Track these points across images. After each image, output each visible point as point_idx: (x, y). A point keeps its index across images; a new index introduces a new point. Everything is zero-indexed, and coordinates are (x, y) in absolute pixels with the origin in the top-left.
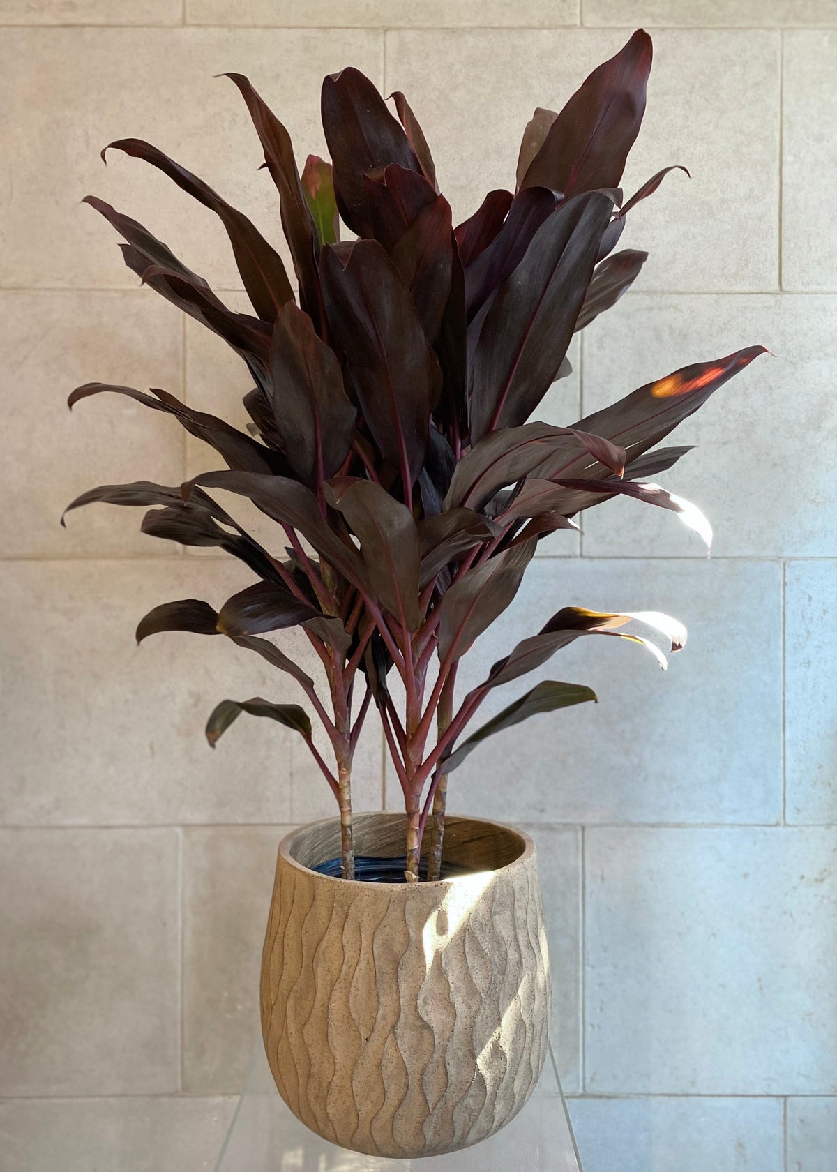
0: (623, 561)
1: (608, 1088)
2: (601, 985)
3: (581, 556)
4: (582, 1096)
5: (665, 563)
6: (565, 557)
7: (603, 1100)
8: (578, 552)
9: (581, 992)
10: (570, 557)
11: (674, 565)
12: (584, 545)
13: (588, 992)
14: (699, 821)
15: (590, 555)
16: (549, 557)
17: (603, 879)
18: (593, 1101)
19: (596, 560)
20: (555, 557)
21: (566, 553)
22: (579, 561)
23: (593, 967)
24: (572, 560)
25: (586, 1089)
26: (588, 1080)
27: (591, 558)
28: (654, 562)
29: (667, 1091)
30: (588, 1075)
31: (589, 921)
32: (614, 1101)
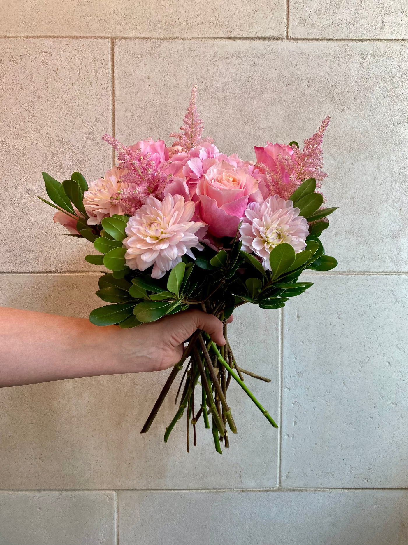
0: (324, 43)
1: (299, 484)
2: (295, 403)
3: (288, 38)
4: (278, 490)
5: (359, 43)
6: (273, 39)
7: (296, 493)
8: (285, 34)
9: (279, 409)
10: (278, 39)
11: (367, 46)
12: (290, 28)
13: (285, 409)
14: (381, 270)
15: (294, 37)
16: (259, 38)
17: (298, 317)
18: (288, 494)
19: (300, 42)
20: (264, 39)
21: (275, 34)
22: (285, 42)
23: (289, 389)
24: (279, 42)
25: (282, 485)
26: (284, 478)
27: (296, 39)
28: (350, 44)
29: (347, 486)
30: (284, 474)
31: (286, 352)
32: (305, 493)
